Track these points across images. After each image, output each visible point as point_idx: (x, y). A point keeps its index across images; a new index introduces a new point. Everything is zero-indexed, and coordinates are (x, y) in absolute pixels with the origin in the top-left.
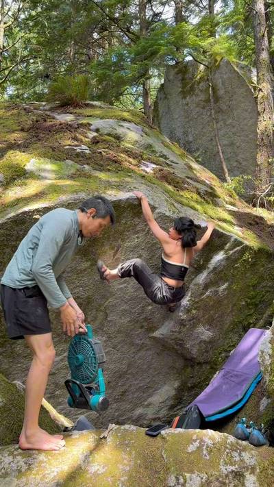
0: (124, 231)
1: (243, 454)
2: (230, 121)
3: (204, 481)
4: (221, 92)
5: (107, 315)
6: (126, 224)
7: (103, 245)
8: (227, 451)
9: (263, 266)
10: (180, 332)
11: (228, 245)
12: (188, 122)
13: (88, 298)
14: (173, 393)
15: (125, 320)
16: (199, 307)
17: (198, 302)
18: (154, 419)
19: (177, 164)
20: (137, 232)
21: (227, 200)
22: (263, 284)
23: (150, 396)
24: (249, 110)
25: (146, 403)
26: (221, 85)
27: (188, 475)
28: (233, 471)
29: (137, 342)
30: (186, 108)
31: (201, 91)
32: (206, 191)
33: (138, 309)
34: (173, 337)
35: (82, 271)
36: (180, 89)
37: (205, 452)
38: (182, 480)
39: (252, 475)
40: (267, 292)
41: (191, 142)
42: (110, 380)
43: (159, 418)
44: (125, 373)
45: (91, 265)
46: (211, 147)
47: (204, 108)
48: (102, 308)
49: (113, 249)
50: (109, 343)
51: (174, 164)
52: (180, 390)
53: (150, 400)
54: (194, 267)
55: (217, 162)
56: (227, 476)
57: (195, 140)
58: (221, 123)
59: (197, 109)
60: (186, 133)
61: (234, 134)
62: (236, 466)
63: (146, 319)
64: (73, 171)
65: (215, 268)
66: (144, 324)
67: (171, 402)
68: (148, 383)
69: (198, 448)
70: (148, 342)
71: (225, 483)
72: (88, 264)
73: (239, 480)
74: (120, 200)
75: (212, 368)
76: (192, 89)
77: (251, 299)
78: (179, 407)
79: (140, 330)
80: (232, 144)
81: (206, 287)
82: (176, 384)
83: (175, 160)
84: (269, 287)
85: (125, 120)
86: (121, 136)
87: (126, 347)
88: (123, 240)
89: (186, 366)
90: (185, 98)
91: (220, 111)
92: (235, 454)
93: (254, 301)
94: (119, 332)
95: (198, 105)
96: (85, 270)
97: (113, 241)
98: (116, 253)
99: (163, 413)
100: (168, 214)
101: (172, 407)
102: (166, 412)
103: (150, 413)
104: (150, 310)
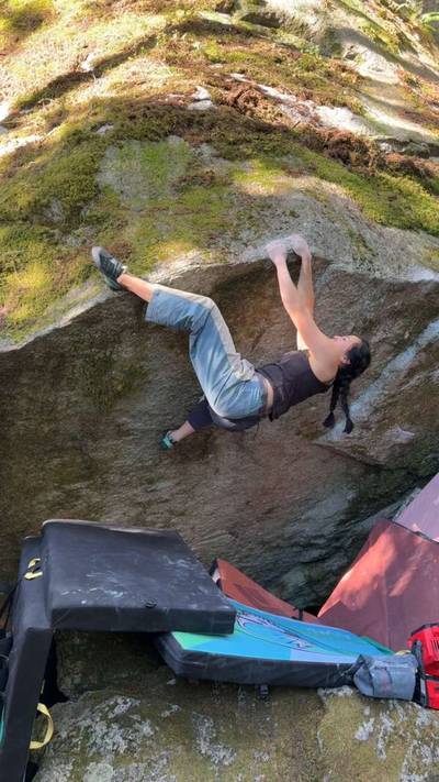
8: (415, 742)
10: (360, 438)
14: (346, 505)
16: (397, 402)
17: (393, 396)
18: (316, 537)
23: (309, 509)
25: (303, 517)
29: (291, 451)
34: (349, 445)
37: (380, 744)
42: (250, 499)
43: (322, 536)
44: (274, 488)
49: (251, 336)
50: (248, 458)
52: (355, 502)
53: (309, 513)
54: (392, 345)
62: (426, 774)
63: (306, 424)
64: (181, 169)
65: (430, 345)
66: (302, 429)
67: (342, 517)
68: (307, 495)
69: (371, 734)
70: (308, 450)
74: (264, 261)
78: (352, 522)
79: (296, 437)
81: (412, 372)
82: (351, 495)
86: (276, 16)
88: (268, 321)
89: (367, 472)
92: (426, 750)
97: (251, 324)
98: (257, 341)
99: (329, 529)
100: (350, 269)
101: (342, 522)
102: (332, 529)
103: (309, 529)
104: (314, 412)
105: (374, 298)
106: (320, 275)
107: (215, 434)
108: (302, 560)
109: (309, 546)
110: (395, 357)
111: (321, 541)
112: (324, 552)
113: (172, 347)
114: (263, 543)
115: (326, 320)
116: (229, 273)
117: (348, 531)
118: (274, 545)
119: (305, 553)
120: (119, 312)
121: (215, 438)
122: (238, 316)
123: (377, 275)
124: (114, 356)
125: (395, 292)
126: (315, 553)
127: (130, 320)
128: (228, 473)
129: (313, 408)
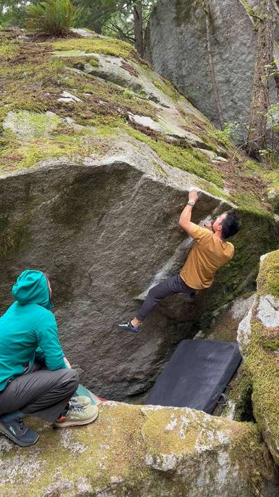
0: (109, 197)
1: (218, 432)
2: (228, 55)
3: (179, 461)
4: (219, 22)
5: (91, 281)
6: (111, 190)
7: (86, 212)
8: (203, 430)
9: (250, 229)
11: (216, 209)
12: (182, 53)
13: (72, 265)
14: (157, 349)
15: (110, 285)
18: (138, 373)
19: (168, 107)
20: (122, 199)
21: (218, 150)
22: (249, 246)
23: (133, 352)
24: (248, 44)
25: (129, 359)
26: (218, 14)
27: (164, 456)
28: (207, 451)
29: (122, 304)
30: (180, 37)
31: (197, 19)
32: (197, 142)
33: (123, 274)
35: (65, 239)
36: (175, 15)
37: (182, 431)
38: (159, 461)
39: (225, 452)
40: (252, 254)
41: (185, 77)
42: (95, 340)
43: (142, 372)
44: (110, 333)
45: (76, 233)
46: (206, 83)
47: (199, 38)
48: (87, 275)
49: (97, 215)
50: (94, 307)
51: (164, 108)
52: (163, 346)
53: (134, 355)
54: (180, 232)
55: (211, 100)
56: (201, 455)
57: (189, 74)
58: (217, 57)
59: (192, 39)
60: (179, 66)
61: (231, 70)
62: (211, 446)
63: (130, 284)
64: (54, 126)
66: (128, 288)
67: (155, 358)
68: (132, 341)
69: (175, 427)
70: (132, 304)
71: (199, 462)
72: (71, 232)
73: (213, 458)
74: (105, 166)
75: (194, 325)
76: (187, 16)
77: (235, 261)
78: (161, 361)
79: (124, 293)
80: (228, 81)
82: (160, 341)
83: (166, 103)
84: (255, 249)
85: (112, 55)
86: (108, 74)
87: (111, 309)
88: (108, 207)
89: (169, 325)
90: (179, 25)
91: (216, 43)
92: (210, 433)
93: (238, 263)
94: (103, 296)
95: (193, 35)
96: (69, 238)
97: (97, 208)
98: (100, 220)
99: (146, 367)
100: (155, 179)
101: (155, 362)
102: (148, 367)
103: (134, 367)
104: (136, 275)
105: (169, 200)
106: (138, 181)
107: (73, 286)
108: (129, 394)
109: (133, 381)
110: (182, 241)
111: (141, 377)
112: (143, 385)
113: (47, 217)
114: (103, 377)
115: (142, 210)
116: (84, 171)
117: (158, 369)
118: (110, 379)
119: (130, 387)
120: (15, 188)
121: (73, 289)
122: (89, 200)
123: (170, 185)
124: (9, 219)
125: (180, 197)
126: (137, 387)
127: (21, 194)
128: (80, 318)
129: (135, 272)
